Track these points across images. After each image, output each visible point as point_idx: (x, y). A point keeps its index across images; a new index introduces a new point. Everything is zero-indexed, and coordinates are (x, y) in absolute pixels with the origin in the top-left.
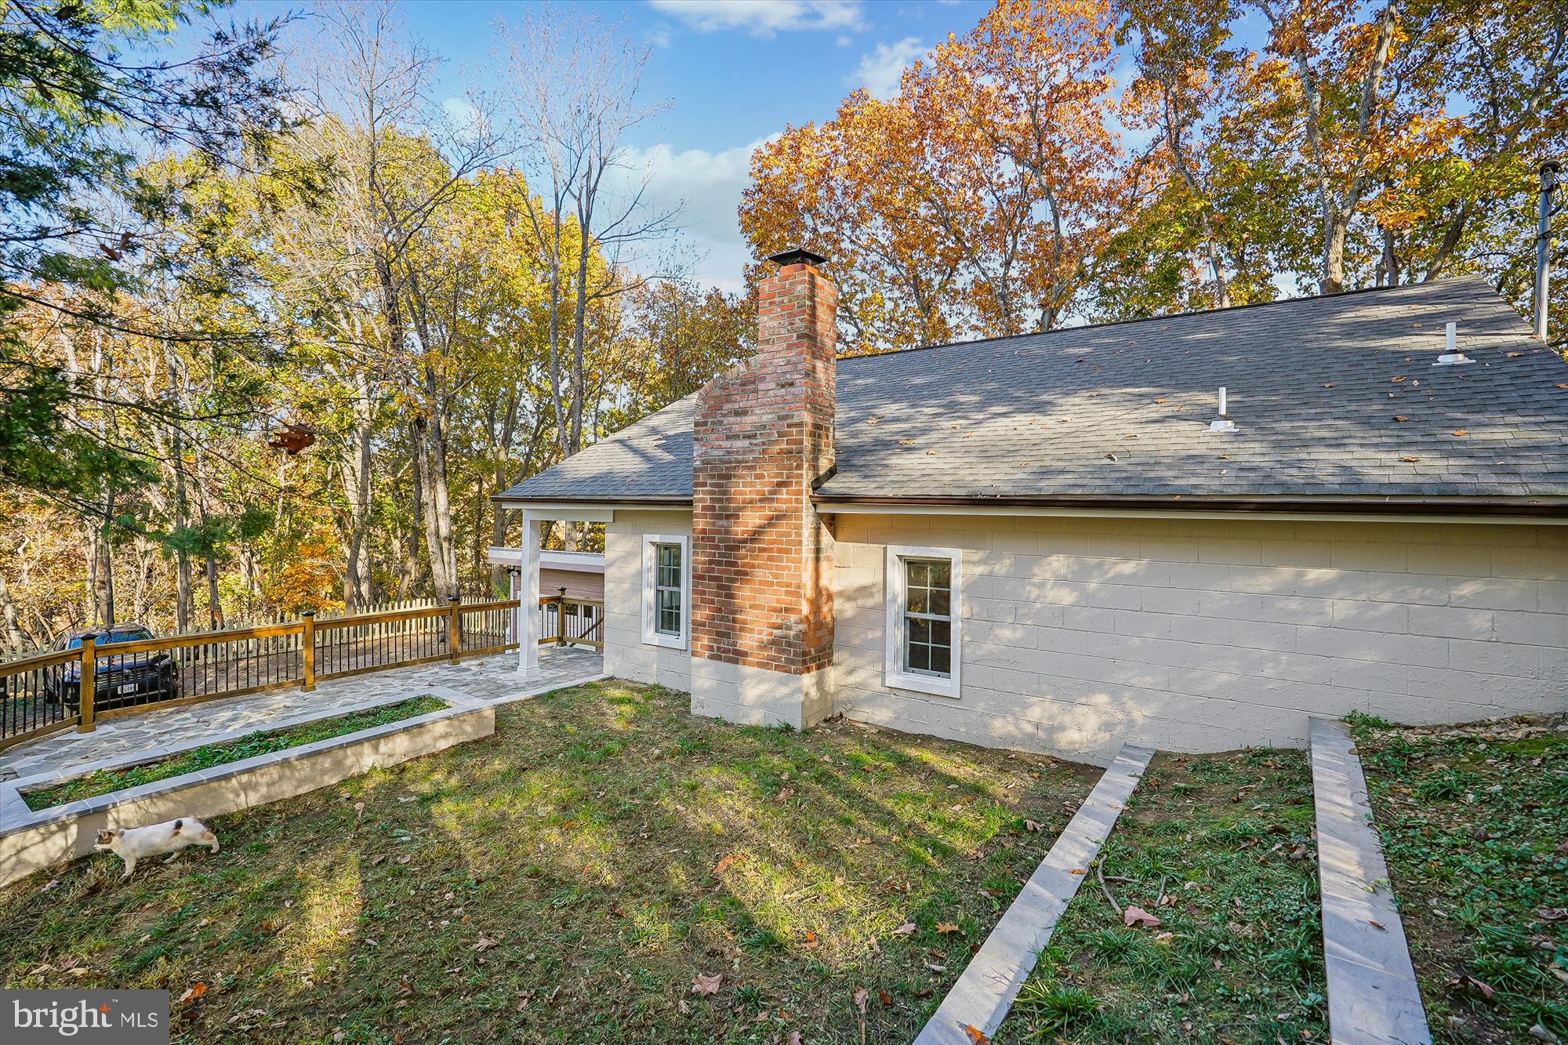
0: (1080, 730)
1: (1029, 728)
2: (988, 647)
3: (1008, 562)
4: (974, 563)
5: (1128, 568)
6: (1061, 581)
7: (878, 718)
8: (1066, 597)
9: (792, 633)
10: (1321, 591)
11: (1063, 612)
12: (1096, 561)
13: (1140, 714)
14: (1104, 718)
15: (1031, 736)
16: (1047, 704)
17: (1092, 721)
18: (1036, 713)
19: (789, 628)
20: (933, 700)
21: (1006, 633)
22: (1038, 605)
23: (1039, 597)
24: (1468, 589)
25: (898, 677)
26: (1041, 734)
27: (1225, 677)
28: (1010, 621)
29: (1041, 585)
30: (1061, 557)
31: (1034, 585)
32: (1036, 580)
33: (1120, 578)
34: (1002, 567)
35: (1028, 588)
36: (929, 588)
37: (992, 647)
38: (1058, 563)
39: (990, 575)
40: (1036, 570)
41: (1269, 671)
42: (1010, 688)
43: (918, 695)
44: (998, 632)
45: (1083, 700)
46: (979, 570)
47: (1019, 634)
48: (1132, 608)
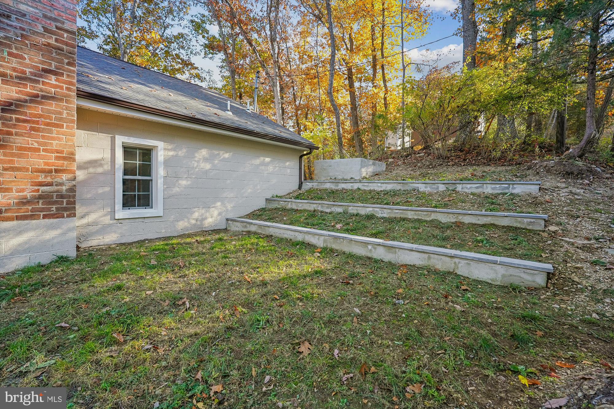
0: (212, 217)
1: (193, 222)
2: (176, 190)
3: (185, 150)
4: (169, 150)
5: (227, 155)
6: (206, 160)
7: (108, 240)
8: (208, 166)
9: (64, 188)
10: (267, 164)
11: (206, 172)
12: (217, 152)
13: (229, 206)
14: (220, 211)
15: (195, 225)
16: (200, 211)
17: (216, 213)
18: (196, 215)
19: (61, 184)
20: (146, 220)
21: (184, 183)
22: (197, 169)
23: (197, 166)
24: (288, 164)
25: (121, 213)
26: (199, 223)
27: (250, 190)
28: (186, 177)
29: (198, 162)
30: (206, 150)
31: (195, 161)
32: (196, 159)
33: (224, 160)
34: (182, 153)
35: (193, 162)
36: (138, 162)
37: (178, 189)
38: (204, 152)
39: (176, 156)
40: (196, 155)
41: (258, 187)
42: (185, 207)
43: (137, 220)
44: (180, 182)
45: (213, 206)
46: (171, 153)
47: (189, 183)
48: (227, 169)
